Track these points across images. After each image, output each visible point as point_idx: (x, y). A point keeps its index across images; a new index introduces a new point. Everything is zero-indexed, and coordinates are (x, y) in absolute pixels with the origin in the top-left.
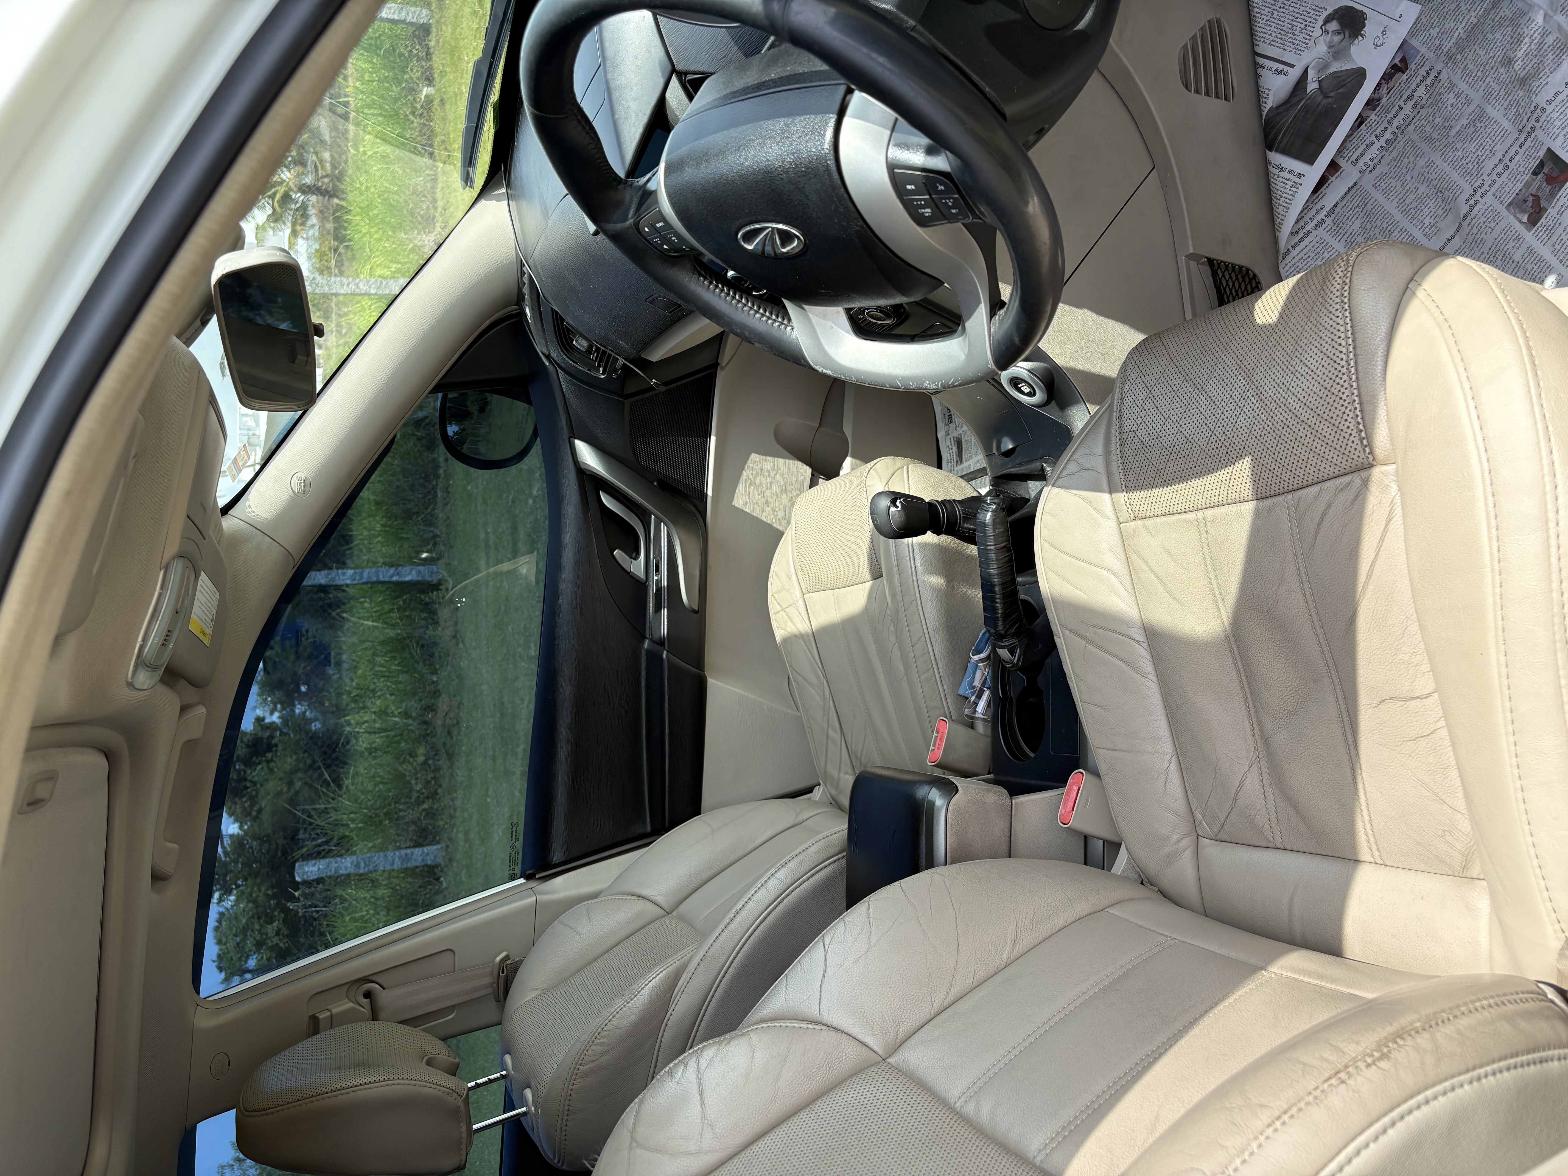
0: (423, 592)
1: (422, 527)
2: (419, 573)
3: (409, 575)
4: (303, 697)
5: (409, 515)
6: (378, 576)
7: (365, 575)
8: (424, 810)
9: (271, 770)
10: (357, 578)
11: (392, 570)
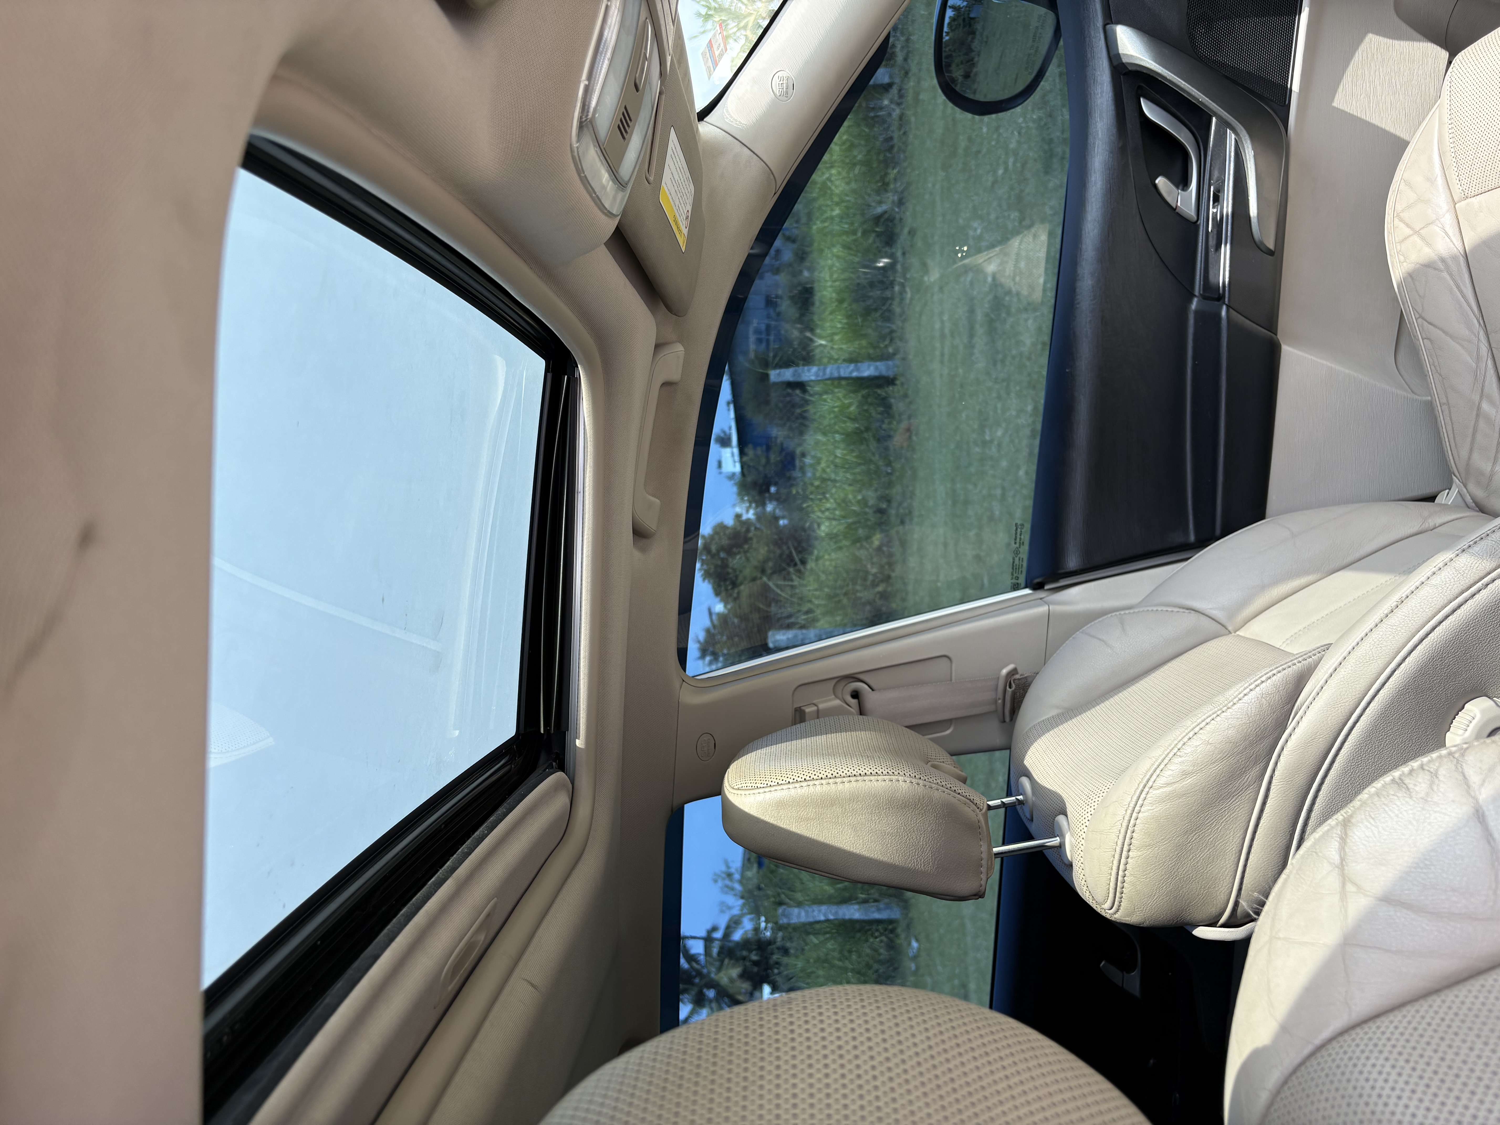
0: (880, 386)
1: (880, 323)
2: (876, 368)
3: (868, 370)
4: (772, 498)
5: (867, 312)
6: (839, 372)
7: (828, 371)
8: (879, 593)
9: (748, 559)
10: (821, 374)
11: (852, 366)
